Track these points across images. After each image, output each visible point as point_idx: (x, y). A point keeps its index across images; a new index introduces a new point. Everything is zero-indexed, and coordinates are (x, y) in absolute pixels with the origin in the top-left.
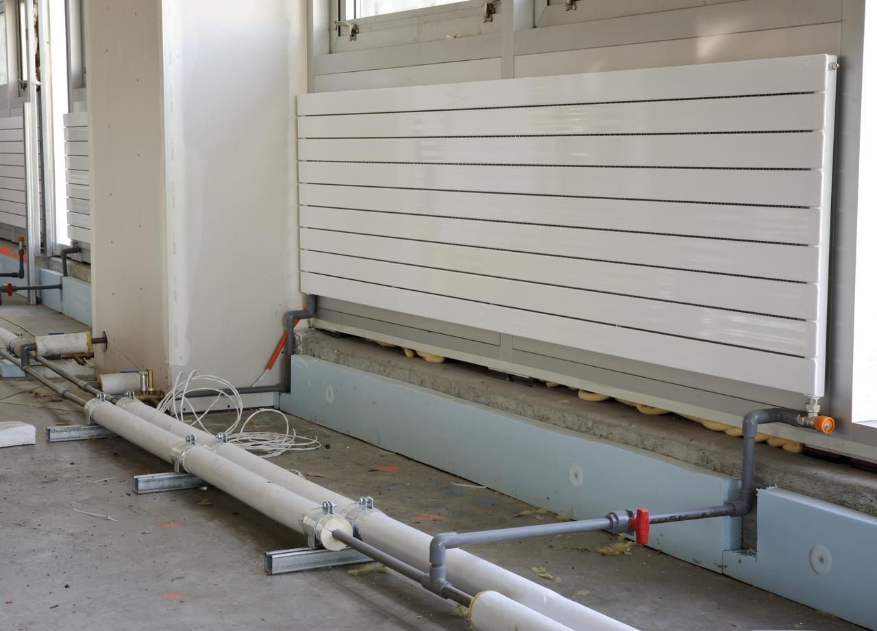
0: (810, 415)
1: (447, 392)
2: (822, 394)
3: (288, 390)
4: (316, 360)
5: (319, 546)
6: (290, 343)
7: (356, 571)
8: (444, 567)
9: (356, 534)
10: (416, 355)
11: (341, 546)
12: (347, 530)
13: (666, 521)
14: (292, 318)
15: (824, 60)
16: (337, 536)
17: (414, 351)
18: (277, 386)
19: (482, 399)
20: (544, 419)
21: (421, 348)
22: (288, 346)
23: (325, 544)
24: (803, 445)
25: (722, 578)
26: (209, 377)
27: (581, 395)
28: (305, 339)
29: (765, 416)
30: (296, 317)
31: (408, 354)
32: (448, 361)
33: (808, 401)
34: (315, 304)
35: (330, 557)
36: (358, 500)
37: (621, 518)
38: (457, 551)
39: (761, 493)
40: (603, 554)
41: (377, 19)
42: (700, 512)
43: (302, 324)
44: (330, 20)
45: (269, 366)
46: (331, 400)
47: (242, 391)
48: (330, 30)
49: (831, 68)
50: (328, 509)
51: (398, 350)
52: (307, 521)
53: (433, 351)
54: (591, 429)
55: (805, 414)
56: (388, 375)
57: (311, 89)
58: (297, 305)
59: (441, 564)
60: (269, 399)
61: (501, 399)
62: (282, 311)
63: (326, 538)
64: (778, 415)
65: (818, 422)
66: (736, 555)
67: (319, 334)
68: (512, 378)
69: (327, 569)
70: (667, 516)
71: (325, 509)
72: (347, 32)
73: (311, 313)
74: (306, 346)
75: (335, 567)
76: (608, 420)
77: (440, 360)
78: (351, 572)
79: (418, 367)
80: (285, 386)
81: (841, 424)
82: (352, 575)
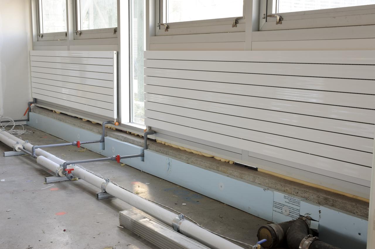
0: (115, 122)
1: (59, 120)
2: (117, 118)
3: (29, 121)
4: (34, 113)
5: (15, 151)
6: (29, 109)
7: (23, 155)
8: (35, 152)
9: (24, 148)
10: (55, 112)
11: (20, 151)
12: (22, 147)
13: (85, 143)
14: (30, 104)
15: (114, 52)
16: (19, 148)
17: (55, 111)
18: (27, 120)
19: (64, 121)
20: (75, 125)
21: (56, 110)
22: (29, 110)
23: (16, 150)
24: (116, 128)
25: (100, 155)
26: (7, 117)
27: (83, 120)
28: (33, 108)
29: (107, 122)
30: (31, 103)
31: (53, 111)
32: (61, 113)
33: (114, 119)
34: (35, 101)
35: (18, 153)
36: (25, 141)
37: (74, 142)
38: (39, 149)
39: (105, 137)
40: (79, 152)
41: (46, 34)
42: (93, 142)
43: (33, 105)
44: (37, 34)
45: (25, 115)
46: (37, 122)
47: (15, 121)
48: (37, 35)
49: (115, 53)
50: (18, 143)
51: (52, 111)
52: (13, 145)
53: (58, 111)
54: (82, 127)
55: (114, 122)
56: (48, 116)
57: (33, 50)
58: (32, 100)
59: (34, 152)
60: (25, 123)
61: (67, 121)
62: (28, 102)
63: (17, 149)
64: (109, 122)
65: (115, 123)
66: (102, 150)
67: (36, 107)
68: (72, 117)
69: (17, 155)
70: (85, 142)
71: (17, 143)
72: (41, 36)
73: (35, 102)
74: (33, 110)
75: (19, 155)
76: (85, 125)
77: (59, 113)
78: (22, 155)
79: (54, 115)
80: (28, 120)
81: (120, 123)
82: (22, 156)
